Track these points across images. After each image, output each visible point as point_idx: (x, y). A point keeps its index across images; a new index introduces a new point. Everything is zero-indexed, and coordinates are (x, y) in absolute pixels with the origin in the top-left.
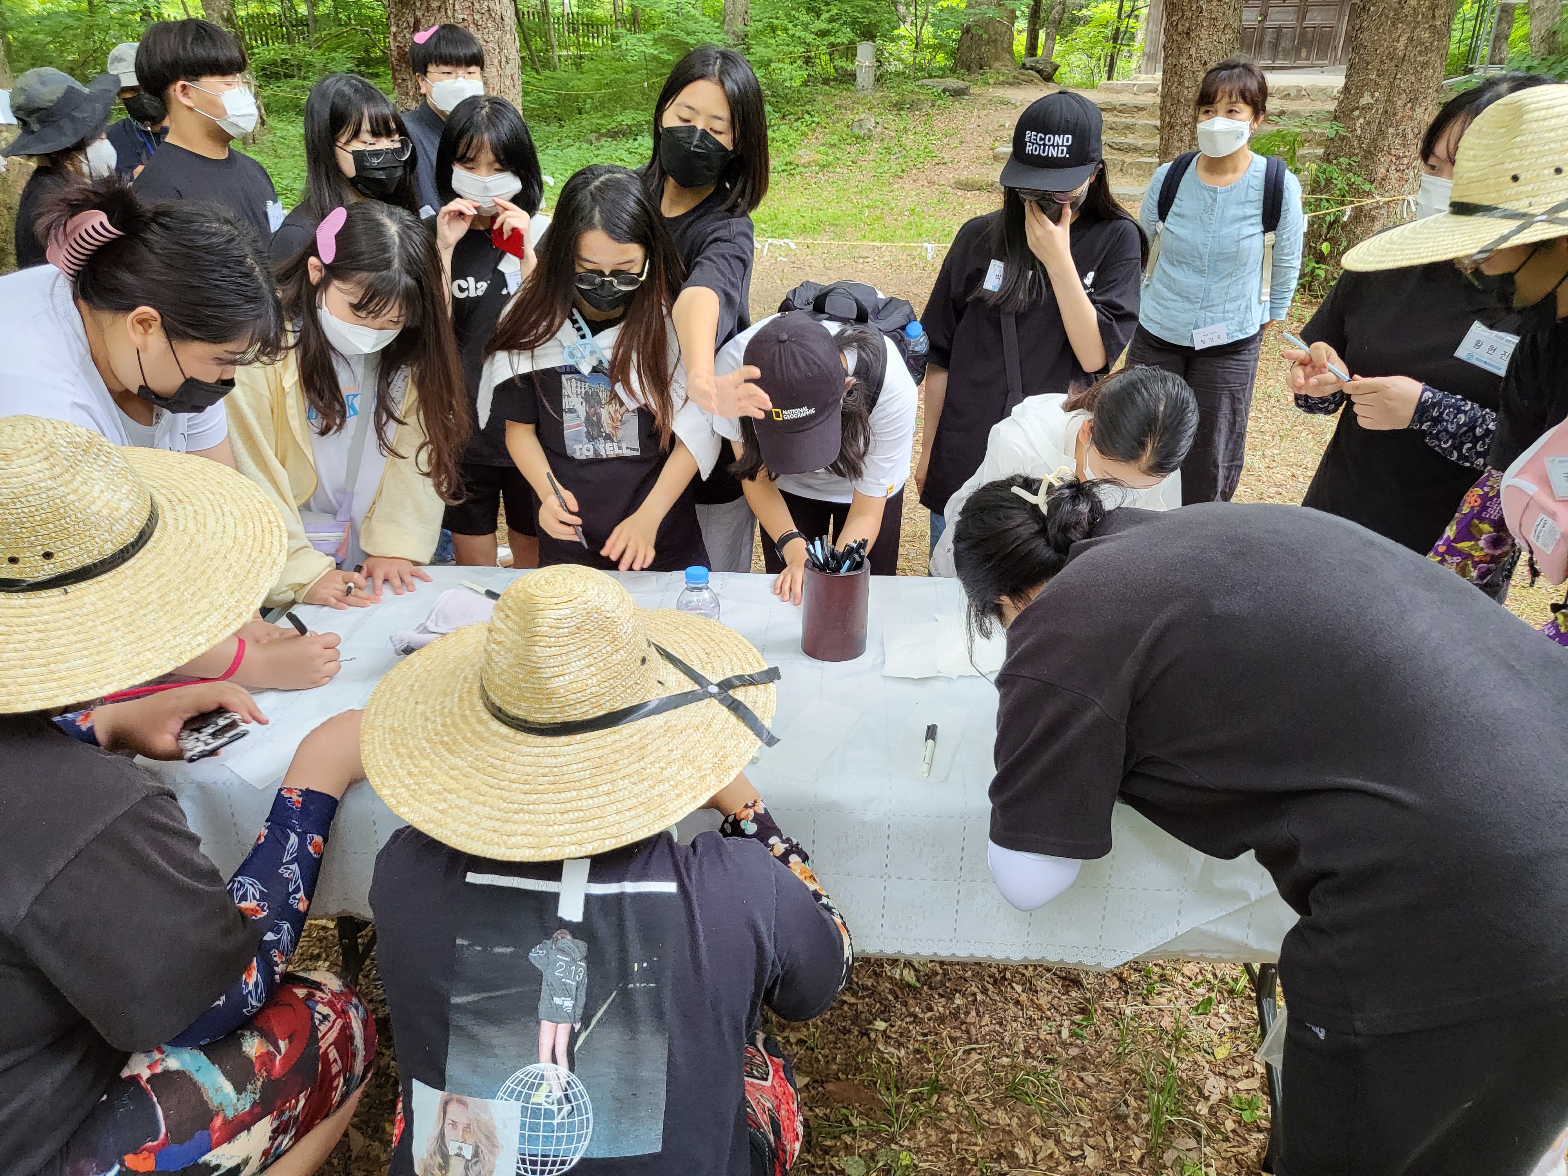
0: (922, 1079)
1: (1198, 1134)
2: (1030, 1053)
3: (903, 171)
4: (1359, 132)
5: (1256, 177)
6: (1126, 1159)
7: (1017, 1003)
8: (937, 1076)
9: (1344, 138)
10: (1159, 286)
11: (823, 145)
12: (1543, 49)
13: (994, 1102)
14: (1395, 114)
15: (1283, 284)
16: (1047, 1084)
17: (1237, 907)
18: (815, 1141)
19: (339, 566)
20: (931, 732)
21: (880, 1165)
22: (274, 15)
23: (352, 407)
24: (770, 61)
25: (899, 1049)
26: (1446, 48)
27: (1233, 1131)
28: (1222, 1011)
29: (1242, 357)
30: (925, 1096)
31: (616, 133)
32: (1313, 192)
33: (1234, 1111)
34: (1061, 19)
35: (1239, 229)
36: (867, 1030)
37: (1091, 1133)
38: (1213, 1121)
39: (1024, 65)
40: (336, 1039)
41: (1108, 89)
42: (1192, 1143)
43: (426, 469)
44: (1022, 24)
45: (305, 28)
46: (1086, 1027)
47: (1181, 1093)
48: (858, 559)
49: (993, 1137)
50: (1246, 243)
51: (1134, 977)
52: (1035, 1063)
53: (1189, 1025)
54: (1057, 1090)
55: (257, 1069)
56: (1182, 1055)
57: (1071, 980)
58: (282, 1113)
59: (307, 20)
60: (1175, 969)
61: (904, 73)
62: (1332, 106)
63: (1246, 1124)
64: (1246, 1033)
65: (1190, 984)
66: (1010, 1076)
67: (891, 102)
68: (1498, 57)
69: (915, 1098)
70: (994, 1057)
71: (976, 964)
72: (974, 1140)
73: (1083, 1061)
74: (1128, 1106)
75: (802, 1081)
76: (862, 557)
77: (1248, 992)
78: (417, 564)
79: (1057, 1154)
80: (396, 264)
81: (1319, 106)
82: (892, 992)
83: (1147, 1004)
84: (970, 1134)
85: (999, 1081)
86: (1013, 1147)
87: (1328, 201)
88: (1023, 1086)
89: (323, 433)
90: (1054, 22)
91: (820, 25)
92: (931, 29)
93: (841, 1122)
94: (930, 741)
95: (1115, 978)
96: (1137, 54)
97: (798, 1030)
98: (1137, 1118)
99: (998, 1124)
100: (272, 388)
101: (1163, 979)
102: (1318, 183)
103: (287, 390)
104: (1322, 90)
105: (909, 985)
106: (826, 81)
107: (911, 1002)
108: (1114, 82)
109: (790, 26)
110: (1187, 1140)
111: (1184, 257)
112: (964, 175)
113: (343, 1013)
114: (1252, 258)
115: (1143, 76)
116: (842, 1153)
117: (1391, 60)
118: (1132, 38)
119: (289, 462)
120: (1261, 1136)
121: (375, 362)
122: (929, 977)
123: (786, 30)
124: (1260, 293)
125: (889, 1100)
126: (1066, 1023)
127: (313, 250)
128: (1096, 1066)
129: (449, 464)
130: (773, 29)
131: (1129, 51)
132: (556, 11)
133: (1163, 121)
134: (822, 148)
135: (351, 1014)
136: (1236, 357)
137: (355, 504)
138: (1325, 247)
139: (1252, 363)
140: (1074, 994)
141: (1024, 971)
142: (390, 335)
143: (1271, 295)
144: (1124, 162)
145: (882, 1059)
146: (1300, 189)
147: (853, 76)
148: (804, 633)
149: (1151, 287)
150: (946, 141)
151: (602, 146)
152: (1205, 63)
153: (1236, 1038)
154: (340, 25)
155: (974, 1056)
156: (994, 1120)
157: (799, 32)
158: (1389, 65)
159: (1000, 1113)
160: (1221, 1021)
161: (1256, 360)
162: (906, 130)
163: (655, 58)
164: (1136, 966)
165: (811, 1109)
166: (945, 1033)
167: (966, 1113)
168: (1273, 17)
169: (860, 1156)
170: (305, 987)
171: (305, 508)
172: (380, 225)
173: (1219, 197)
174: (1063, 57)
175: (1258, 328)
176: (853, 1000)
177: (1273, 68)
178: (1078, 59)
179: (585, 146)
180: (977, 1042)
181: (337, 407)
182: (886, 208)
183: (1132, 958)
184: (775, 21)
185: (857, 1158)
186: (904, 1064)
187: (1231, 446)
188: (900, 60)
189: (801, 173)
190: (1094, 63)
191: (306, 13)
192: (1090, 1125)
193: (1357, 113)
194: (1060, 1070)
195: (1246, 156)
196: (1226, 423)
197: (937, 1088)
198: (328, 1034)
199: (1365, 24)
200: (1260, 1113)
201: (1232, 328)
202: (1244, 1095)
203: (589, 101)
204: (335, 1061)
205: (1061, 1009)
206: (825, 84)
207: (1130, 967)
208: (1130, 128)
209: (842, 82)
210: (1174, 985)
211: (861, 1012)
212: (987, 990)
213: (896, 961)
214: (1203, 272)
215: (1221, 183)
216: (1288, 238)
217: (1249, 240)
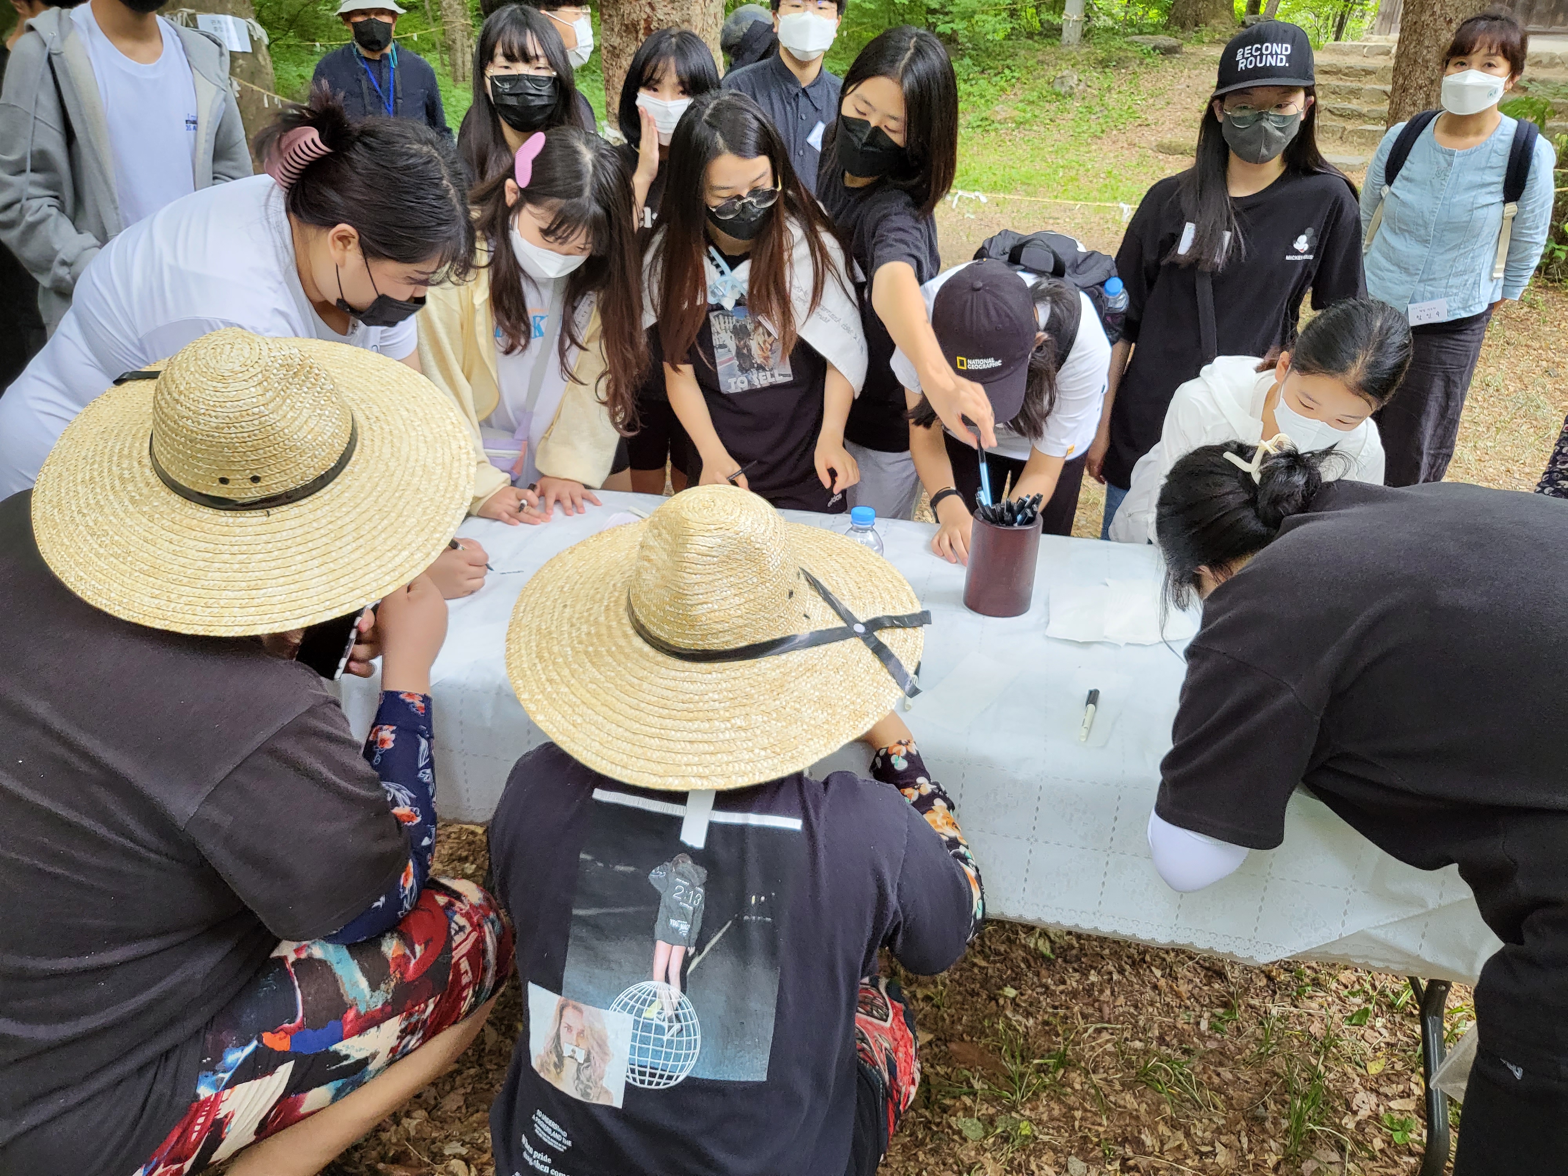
0: (1049, 1051)
1: (1342, 1149)
2: (1164, 1040)
3: (1103, 132)
5: (1501, 141)
6: (1260, 1163)
7: (1155, 987)
8: (1065, 1050)
11: (1021, 101)
13: (1123, 1084)
15: (1521, 260)
16: (1181, 1074)
17: (1411, 914)
18: (933, 1098)
19: (513, 483)
20: (1093, 697)
21: (999, 1131)
23: (538, 328)
24: (974, 12)
25: (1027, 1018)
27: (1382, 1151)
28: (1378, 1024)
29: (1462, 337)
30: (1051, 1069)
33: (1385, 1130)
35: (1475, 197)
36: (995, 995)
37: (1224, 1131)
38: (1360, 1138)
40: (469, 951)
41: (1334, 51)
42: (1335, 1157)
43: (603, 396)
46: (1228, 1021)
47: (1326, 1103)
48: (1030, 515)
49: (1119, 1120)
50: (1480, 213)
51: (1284, 977)
52: (1169, 1051)
53: (1341, 1034)
54: (1191, 1081)
55: (391, 970)
56: (1331, 1064)
57: (1215, 972)
58: (411, 1015)
60: (1330, 975)
61: (1113, 29)
63: (1396, 1145)
64: (1404, 1051)
65: (1346, 992)
66: (1141, 1061)
67: (1096, 59)
69: (1041, 1070)
70: (1126, 1039)
71: (1114, 942)
72: (1098, 1120)
73: (1223, 1056)
74: (1266, 1109)
75: (925, 1037)
76: (1034, 513)
77: (1409, 1008)
78: (587, 487)
79: (1186, 1147)
80: (587, 192)
82: (1025, 960)
83: (1296, 1007)
84: (1095, 1114)
85: (1129, 1064)
86: (1140, 1132)
88: (1155, 1072)
89: (508, 352)
93: (961, 1083)
94: (1091, 706)
95: (1262, 975)
96: (1371, 14)
97: (926, 986)
98: (1275, 1123)
99: (1125, 1107)
100: (464, 304)
101: (1316, 983)
103: (477, 307)
105: (1043, 956)
106: (1030, 35)
107: (1044, 972)
108: (1341, 43)
110: (1329, 1152)
112: (1168, 138)
113: (478, 927)
114: (1486, 230)
115: (1375, 37)
116: (960, 1114)
119: (475, 376)
120: (1412, 1160)
121: (563, 286)
122: (1065, 950)
124: (1492, 269)
125: (1013, 1068)
126: (1206, 1015)
127: (511, 173)
128: (1236, 1063)
129: (626, 396)
131: (1362, 11)
133: (1395, 84)
134: (1020, 105)
135: (486, 928)
136: (1457, 337)
137: (533, 425)
139: (1473, 345)
140: (1216, 986)
141: (1165, 956)
142: (577, 261)
143: (1505, 270)
144: (1344, 129)
145: (1009, 1026)
147: (1059, 30)
149: (1368, 255)
150: (1151, 101)
152: (1451, 21)
153: (1392, 1055)
155: (1105, 1036)
156: (1122, 1103)
159: (1128, 1097)
160: (1377, 1034)
161: (1480, 341)
162: (1109, 89)
163: (857, 7)
164: (1287, 966)
165: (932, 1066)
166: (1076, 1009)
167: (1093, 1091)
169: (979, 1119)
170: (446, 895)
171: (486, 424)
172: (576, 152)
173: (1456, 161)
175: (1485, 307)
176: (983, 964)
178: (1304, 18)
180: (1109, 1022)
181: (523, 327)
182: (1082, 169)
185: (975, 1121)
186: (1031, 1034)
187: (1440, 431)
188: (1110, 15)
189: (996, 130)
190: (1321, 22)
192: (1223, 1122)
194: (1195, 1061)
195: (1494, 118)
196: (1436, 407)
197: (1064, 1062)
198: (462, 944)
200: (1414, 1136)
201: (1455, 305)
202: (1397, 1116)
204: (466, 972)
205: (1202, 1000)
206: (1028, 38)
207: (1281, 966)
208: (1355, 93)
209: (1047, 36)
210: (1327, 991)
211: (992, 977)
212: (1125, 970)
213: (1033, 928)
214: (1427, 241)
215: (1460, 146)
216: (1533, 211)
217: (1485, 209)
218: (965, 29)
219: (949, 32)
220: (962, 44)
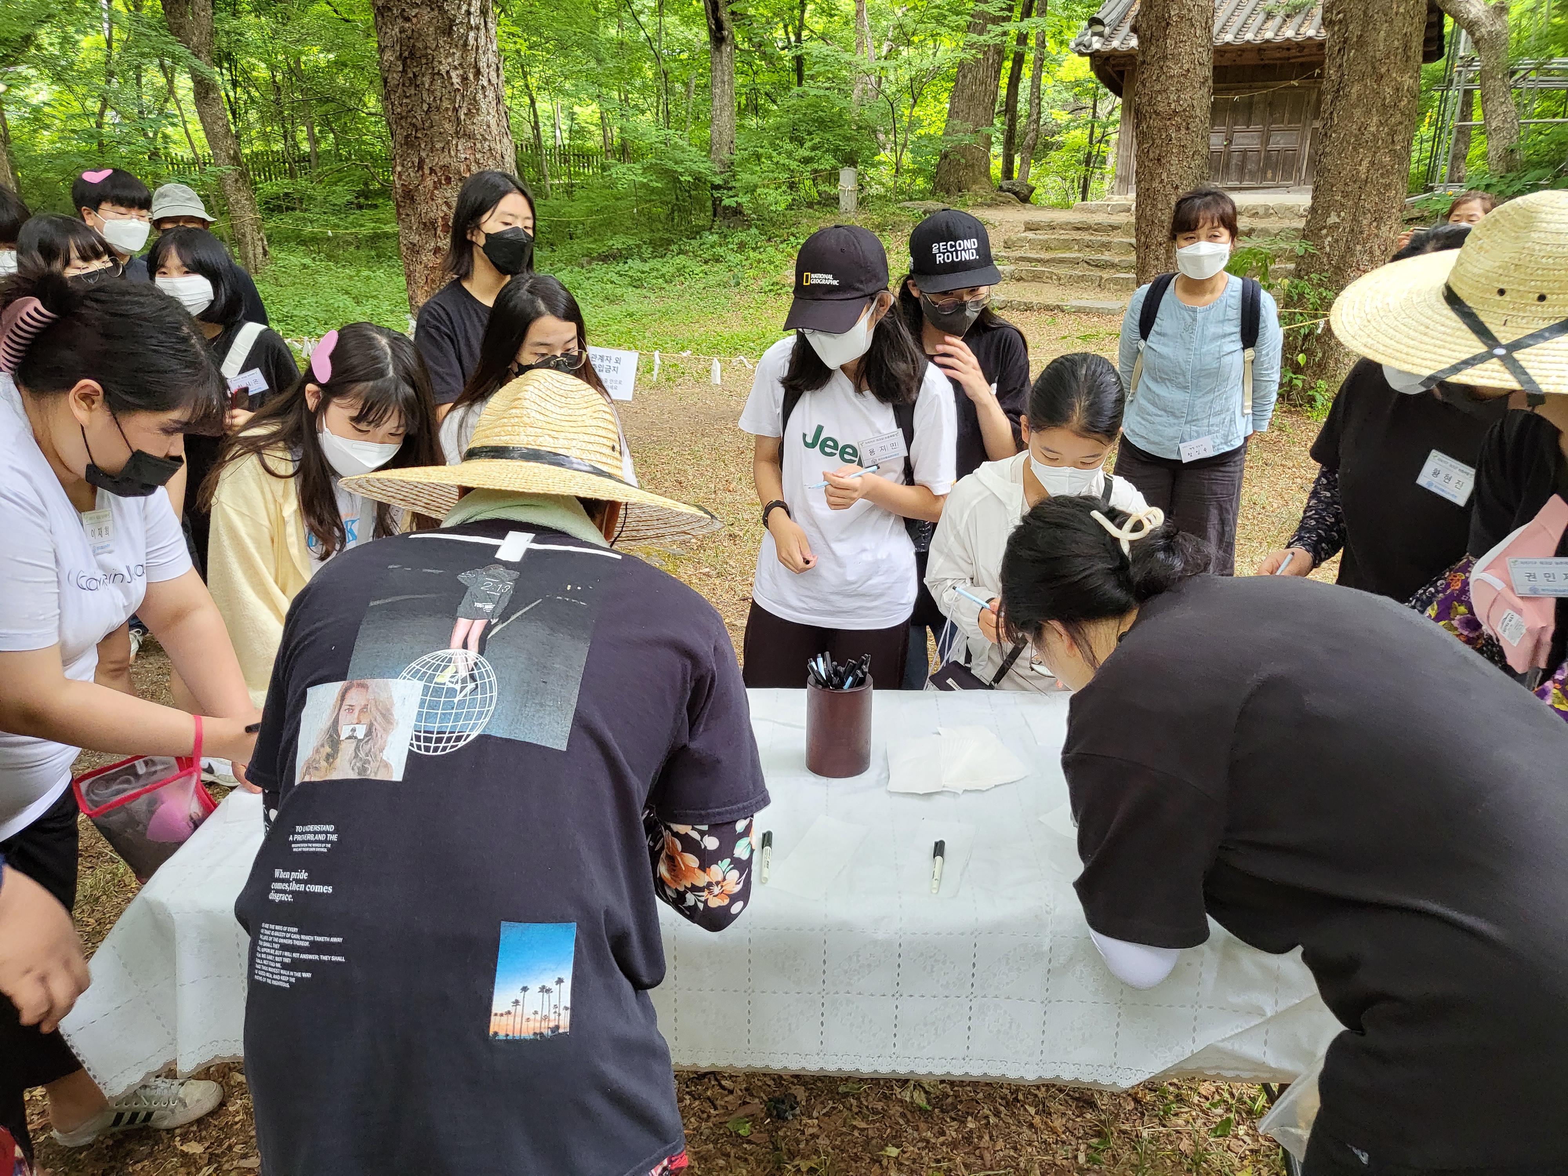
4: (1328, 249)
5: (1233, 297)
7: (1031, 1126)
9: (1313, 256)
10: (1142, 401)
12: (1501, 167)
14: (1361, 233)
15: (1264, 397)
17: (1252, 1024)
20: (939, 849)
22: (278, 151)
23: (351, 532)
24: (756, 186)
26: (1407, 170)
28: (1241, 1133)
29: (1227, 469)
31: (606, 256)
32: (1286, 306)
34: (1035, 144)
35: (1220, 346)
36: (879, 1156)
39: (1001, 187)
41: (1083, 210)
44: (997, 150)
45: (307, 164)
46: (1103, 1151)
48: (861, 675)
50: (1227, 360)
51: (1150, 1097)
53: (1209, 1147)
57: (1085, 1101)
59: (309, 155)
60: (1191, 1088)
61: (885, 196)
62: (1301, 224)
64: (1267, 1156)
65: (1207, 1104)
68: (1456, 176)
71: (987, 1084)
80: (391, 372)
81: (1286, 223)
82: (903, 1115)
83: (1164, 1126)
87: (1301, 314)
89: (322, 559)
90: (1029, 147)
91: (804, 153)
92: (911, 156)
94: (938, 858)
95: (1130, 1099)
96: (1109, 177)
97: (808, 1158)
100: (272, 517)
101: (1179, 1099)
102: (1291, 297)
103: (286, 518)
104: (1289, 209)
105: (920, 1109)
106: (810, 205)
107: (922, 1125)
108: (1089, 202)
109: (774, 154)
111: (1167, 374)
114: (1233, 374)
115: (1116, 197)
117: (1355, 182)
118: (1104, 161)
119: (290, 588)
122: (940, 1100)
123: (770, 157)
124: (1243, 407)
126: (1083, 1147)
127: (310, 375)
130: (758, 157)
131: (1101, 174)
132: (549, 143)
133: (1138, 240)
136: (1222, 469)
138: (1301, 358)
139: (1238, 474)
140: (1088, 1116)
141: (1037, 1092)
143: (1253, 407)
144: (1101, 278)
146: (1274, 303)
147: (837, 199)
148: (808, 748)
149: (1135, 403)
151: (593, 269)
152: (1177, 187)
153: (1259, 1161)
154: (341, 160)
157: (783, 159)
158: (1352, 187)
160: (1241, 1143)
161: (1241, 471)
163: (644, 185)
164: (1151, 1086)
166: (958, 1159)
168: (1241, 141)
172: (370, 339)
173: (1199, 317)
174: (1038, 179)
175: (1242, 440)
176: (863, 1125)
177: (1241, 189)
178: (1052, 181)
179: (577, 269)
180: (991, 1169)
181: (337, 532)
183: (1148, 1076)
184: (760, 150)
187: (1221, 556)
188: (881, 184)
190: (1068, 184)
191: (308, 150)
193: (1324, 232)
195: (1224, 279)
196: (1215, 533)
199: (1328, 150)
201: (1218, 441)
203: (581, 226)
205: (1076, 1132)
206: (809, 207)
207: (1145, 1087)
208: (1106, 246)
209: (825, 205)
210: (1191, 1105)
211: (873, 1138)
212: (1000, 1112)
213: (907, 1081)
214: (1186, 387)
215: (1202, 304)
216: (1267, 355)
217: (1230, 356)
218: (749, 202)
219: (735, 205)
220: (749, 215)
